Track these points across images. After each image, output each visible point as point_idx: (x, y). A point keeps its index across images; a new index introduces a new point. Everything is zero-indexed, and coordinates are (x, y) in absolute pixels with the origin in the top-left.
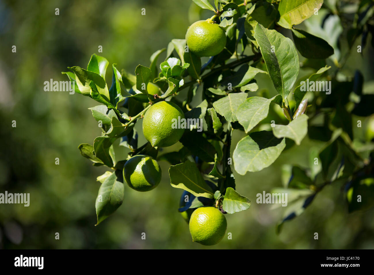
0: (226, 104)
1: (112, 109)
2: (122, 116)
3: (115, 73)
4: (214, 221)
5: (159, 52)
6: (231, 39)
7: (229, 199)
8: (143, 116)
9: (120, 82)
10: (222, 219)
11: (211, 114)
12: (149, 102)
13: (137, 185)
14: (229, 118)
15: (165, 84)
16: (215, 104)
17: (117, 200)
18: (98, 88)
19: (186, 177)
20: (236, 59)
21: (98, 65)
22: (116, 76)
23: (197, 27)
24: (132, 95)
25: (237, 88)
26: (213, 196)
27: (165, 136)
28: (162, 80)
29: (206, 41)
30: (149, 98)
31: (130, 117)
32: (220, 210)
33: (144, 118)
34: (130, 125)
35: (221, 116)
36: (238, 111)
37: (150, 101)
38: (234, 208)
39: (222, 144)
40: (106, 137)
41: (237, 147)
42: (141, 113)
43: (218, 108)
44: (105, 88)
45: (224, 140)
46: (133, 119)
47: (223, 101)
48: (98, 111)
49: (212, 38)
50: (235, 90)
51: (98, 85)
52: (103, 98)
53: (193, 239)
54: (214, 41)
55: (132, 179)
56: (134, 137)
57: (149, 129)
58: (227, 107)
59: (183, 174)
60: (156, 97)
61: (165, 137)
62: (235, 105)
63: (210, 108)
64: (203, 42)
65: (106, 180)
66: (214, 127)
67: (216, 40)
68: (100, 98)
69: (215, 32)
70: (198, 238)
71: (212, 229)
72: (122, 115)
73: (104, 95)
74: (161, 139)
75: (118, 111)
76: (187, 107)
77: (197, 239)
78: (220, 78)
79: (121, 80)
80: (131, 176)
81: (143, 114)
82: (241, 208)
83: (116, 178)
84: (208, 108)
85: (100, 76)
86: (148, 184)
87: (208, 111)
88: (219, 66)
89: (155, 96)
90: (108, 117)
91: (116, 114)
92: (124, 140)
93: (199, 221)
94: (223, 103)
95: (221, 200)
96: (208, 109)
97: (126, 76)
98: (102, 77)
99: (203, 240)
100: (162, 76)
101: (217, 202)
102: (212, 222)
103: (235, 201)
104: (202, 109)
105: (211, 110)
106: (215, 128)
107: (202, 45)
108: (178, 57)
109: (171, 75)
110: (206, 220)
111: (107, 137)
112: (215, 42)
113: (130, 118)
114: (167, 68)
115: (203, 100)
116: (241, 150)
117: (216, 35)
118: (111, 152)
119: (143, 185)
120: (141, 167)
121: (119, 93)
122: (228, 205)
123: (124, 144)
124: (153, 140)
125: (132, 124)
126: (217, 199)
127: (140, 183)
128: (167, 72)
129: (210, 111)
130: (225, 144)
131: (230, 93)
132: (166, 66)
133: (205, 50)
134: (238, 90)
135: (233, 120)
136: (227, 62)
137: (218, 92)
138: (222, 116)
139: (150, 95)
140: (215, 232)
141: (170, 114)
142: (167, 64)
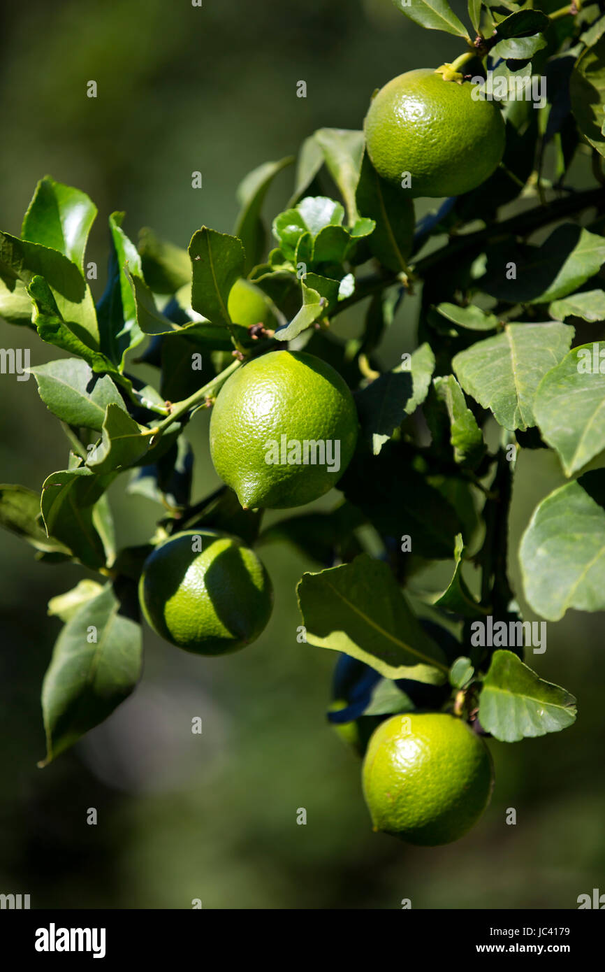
0: (498, 362)
1: (107, 376)
2: (139, 398)
3: (117, 246)
4: (450, 766)
5: (268, 169)
6: (522, 131)
7: (501, 687)
8: (213, 400)
9: (135, 279)
10: (476, 758)
11: (445, 395)
12: (234, 353)
13: (186, 636)
14: (506, 416)
15: (288, 289)
16: (459, 362)
17: (119, 680)
18: (60, 301)
19: (356, 610)
20: (537, 203)
21: (61, 218)
22: (120, 258)
23: (405, 94)
24: (177, 328)
25: (539, 305)
26: (447, 676)
27: (286, 474)
28: (280, 275)
29: (435, 144)
30: (233, 338)
31: (168, 402)
32: (470, 723)
33: (215, 408)
34: (166, 432)
35: (479, 405)
36: (540, 393)
37: (237, 347)
38: (518, 721)
39: (481, 499)
40: (85, 474)
41: (533, 521)
42: (207, 390)
43: (469, 377)
44: (84, 301)
45: (486, 482)
46: (177, 408)
47: (489, 355)
48: (60, 380)
49: (455, 135)
50: (531, 313)
51: (58, 290)
52: (76, 337)
53: (375, 821)
54: (463, 145)
55: (169, 613)
56: (179, 465)
57: (230, 448)
58: (502, 376)
59: (345, 600)
60: (259, 333)
61: (288, 476)
62: (529, 368)
63: (442, 375)
64: (425, 149)
65: (81, 610)
66: (453, 440)
67: (470, 141)
68: (65, 338)
69: (467, 114)
70: (391, 820)
71: (441, 791)
72: (141, 393)
73: (81, 323)
74: (273, 483)
75: (127, 380)
76: (364, 364)
77: (389, 824)
78: (479, 268)
79: (140, 274)
80: (168, 604)
81: (211, 391)
82: (542, 723)
83: (116, 605)
84: (434, 376)
85: (65, 259)
86: (225, 633)
87: (436, 387)
88: (476, 226)
89: (255, 329)
90: (94, 404)
91: (120, 392)
92: (144, 474)
93: (397, 761)
94: (488, 359)
95: (474, 691)
96: (436, 381)
97: (153, 252)
98: (73, 262)
99: (409, 829)
100: (280, 259)
101: (460, 698)
102: (443, 766)
103: (524, 697)
104: (415, 380)
105: (445, 383)
106: (457, 446)
107: (419, 160)
108: (337, 196)
109: (312, 259)
110: (421, 761)
111: (87, 471)
112: (466, 149)
113: (168, 406)
114: (298, 234)
115: (419, 344)
116: (547, 532)
117: (469, 125)
118: (102, 517)
119: (209, 637)
120: (202, 575)
121: (131, 316)
122: (499, 712)
123: (145, 487)
124: (247, 485)
125: (176, 425)
126: (461, 684)
127: (198, 627)
128: (297, 250)
129: (444, 386)
130: (492, 496)
131: (513, 320)
132: (292, 228)
133: (431, 176)
134: (540, 315)
135: (521, 421)
136: (506, 213)
137: (471, 318)
138: (485, 406)
139: (236, 326)
140: (450, 801)
141: (305, 398)
142: (298, 221)
